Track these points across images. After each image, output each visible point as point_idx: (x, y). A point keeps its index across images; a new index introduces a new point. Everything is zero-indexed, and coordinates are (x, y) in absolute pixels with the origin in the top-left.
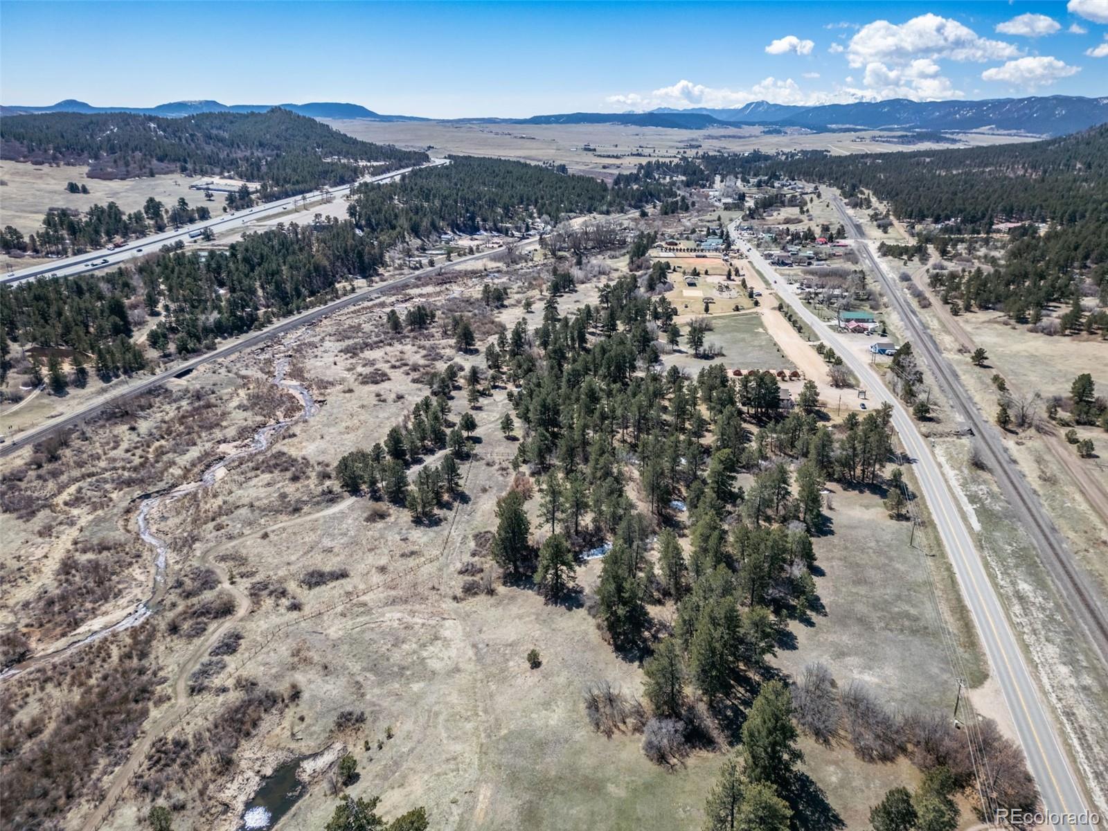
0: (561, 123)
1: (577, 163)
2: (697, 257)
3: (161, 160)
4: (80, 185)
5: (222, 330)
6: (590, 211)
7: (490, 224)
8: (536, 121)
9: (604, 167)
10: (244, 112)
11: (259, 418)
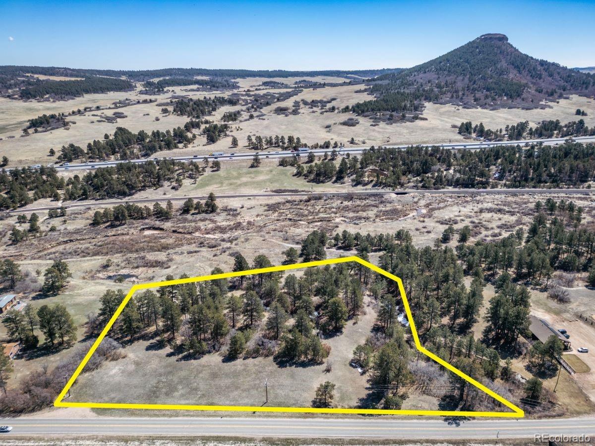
4: (581, 111)
11: (373, 216)
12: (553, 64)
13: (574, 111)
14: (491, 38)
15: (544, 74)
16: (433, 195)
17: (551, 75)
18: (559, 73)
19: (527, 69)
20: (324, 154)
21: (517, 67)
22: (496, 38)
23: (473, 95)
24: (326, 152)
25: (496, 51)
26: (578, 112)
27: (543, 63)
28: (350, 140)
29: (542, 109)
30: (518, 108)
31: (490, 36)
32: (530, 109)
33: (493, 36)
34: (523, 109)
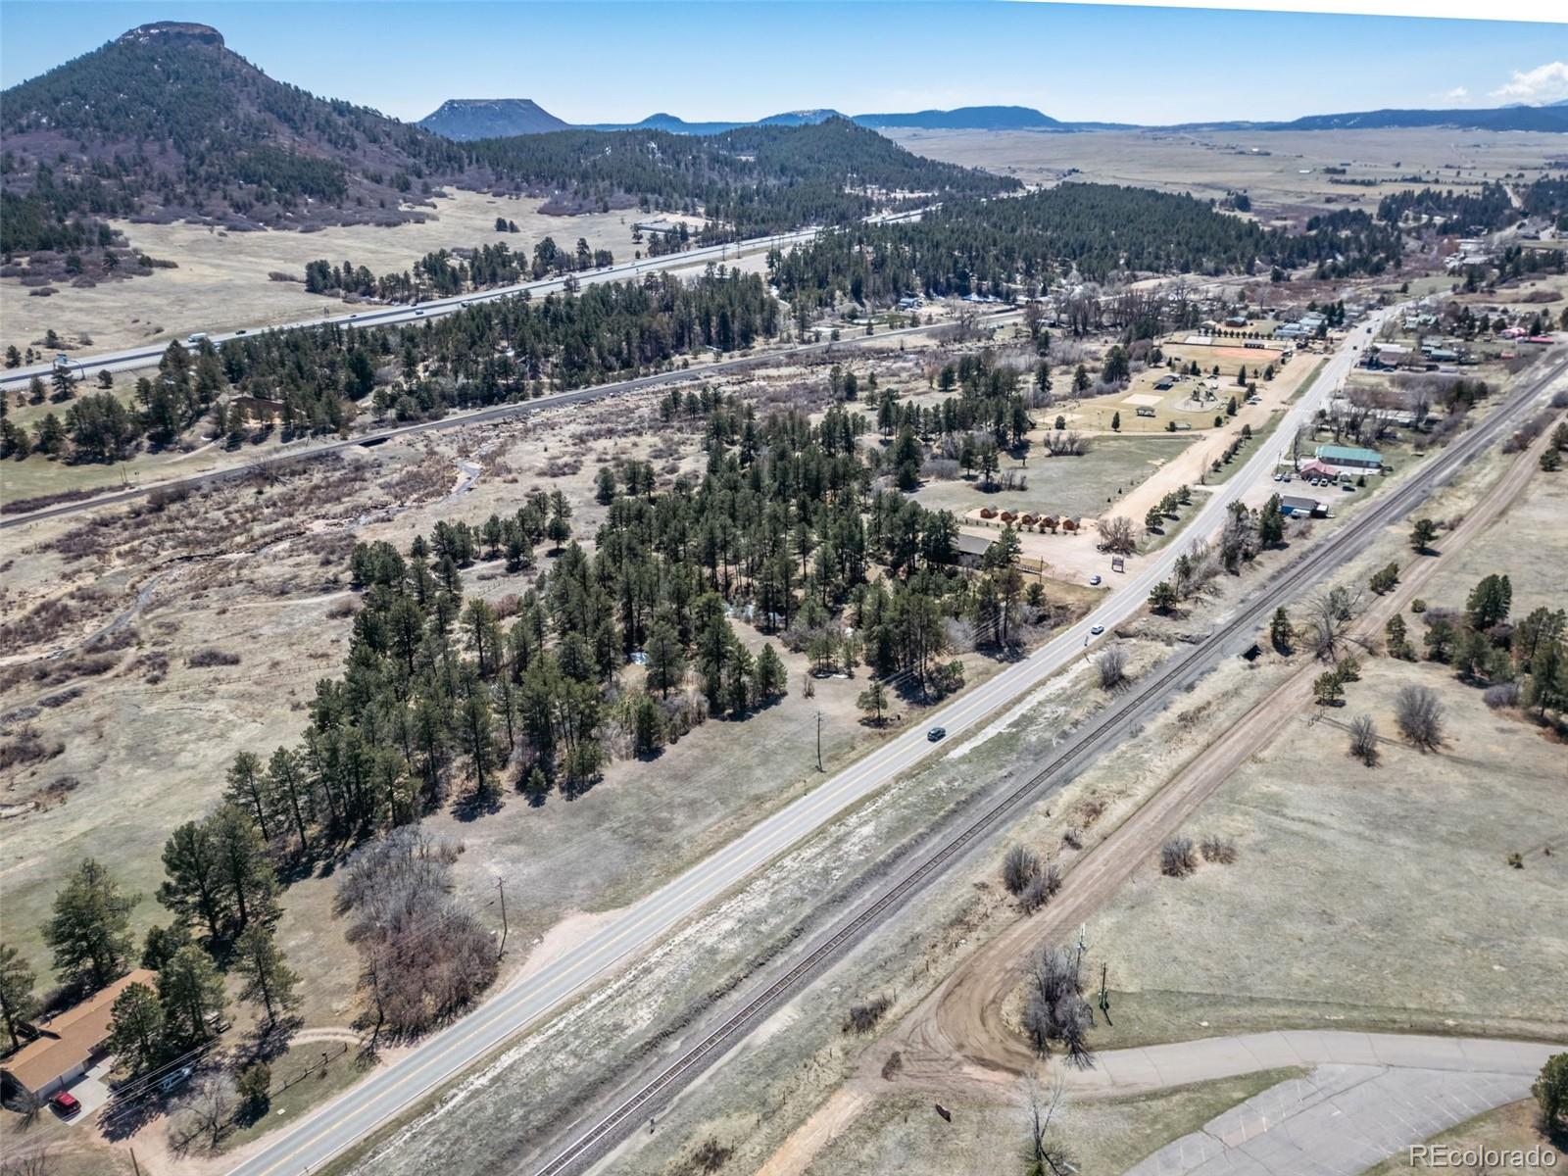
0: (1351, 127)
1: (1287, 193)
2: (1246, 346)
3: (628, 191)
4: (508, 222)
5: (463, 399)
6: (1185, 270)
7: (987, 284)
8: (1306, 124)
9: (1329, 200)
10: (796, 124)
11: (387, 498)
12: (366, 111)
13: (493, 224)
14: (179, 35)
15: (359, 138)
16: (444, 432)
17: (375, 140)
18: (388, 135)
19: (313, 124)
20: (27, 383)
21: (286, 119)
22: (193, 36)
23: (219, 194)
24: (35, 376)
25: (210, 72)
26: (501, 225)
27: (341, 108)
28: (43, 336)
29: (417, 222)
30: (366, 223)
31: (177, 29)
32: (395, 225)
33: (183, 30)
34: (379, 225)
